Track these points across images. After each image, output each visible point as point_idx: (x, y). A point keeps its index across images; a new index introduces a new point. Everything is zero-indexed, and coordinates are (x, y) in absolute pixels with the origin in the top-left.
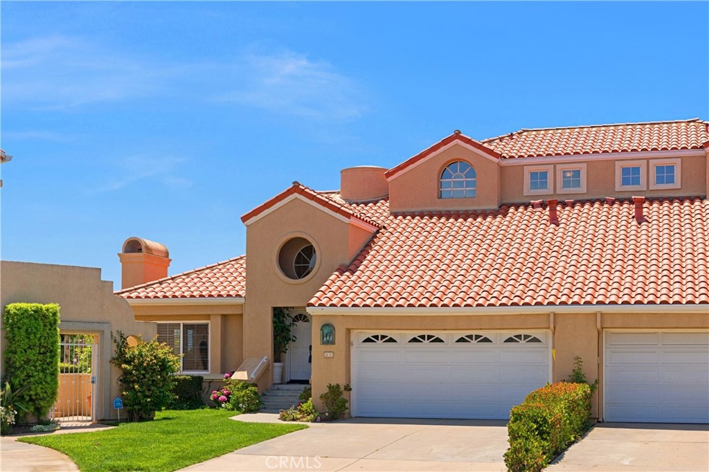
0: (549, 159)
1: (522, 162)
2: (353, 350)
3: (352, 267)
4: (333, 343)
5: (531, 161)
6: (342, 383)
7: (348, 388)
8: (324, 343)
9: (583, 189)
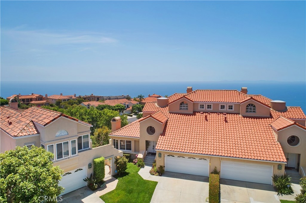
0: (204, 102)
1: (198, 102)
2: (165, 158)
3: (163, 134)
4: (161, 157)
5: (200, 102)
6: (163, 166)
7: (164, 167)
8: (159, 157)
9: (212, 109)
